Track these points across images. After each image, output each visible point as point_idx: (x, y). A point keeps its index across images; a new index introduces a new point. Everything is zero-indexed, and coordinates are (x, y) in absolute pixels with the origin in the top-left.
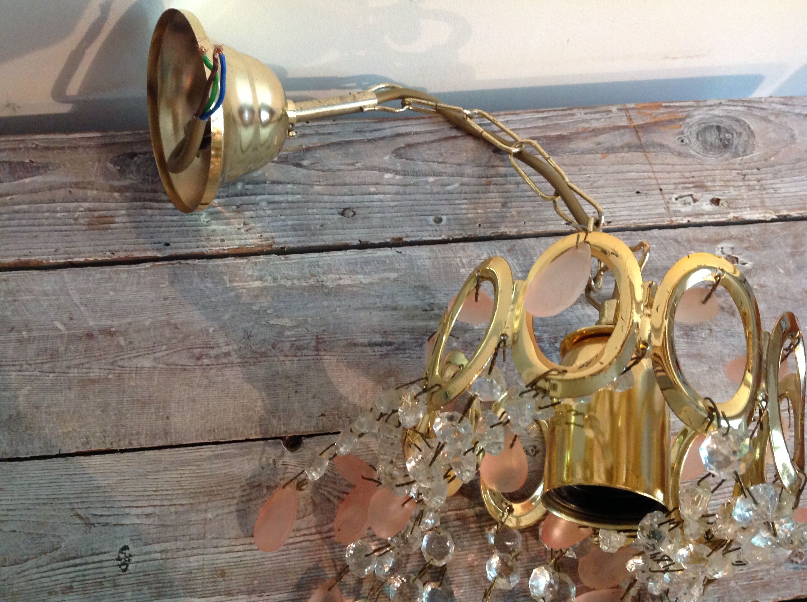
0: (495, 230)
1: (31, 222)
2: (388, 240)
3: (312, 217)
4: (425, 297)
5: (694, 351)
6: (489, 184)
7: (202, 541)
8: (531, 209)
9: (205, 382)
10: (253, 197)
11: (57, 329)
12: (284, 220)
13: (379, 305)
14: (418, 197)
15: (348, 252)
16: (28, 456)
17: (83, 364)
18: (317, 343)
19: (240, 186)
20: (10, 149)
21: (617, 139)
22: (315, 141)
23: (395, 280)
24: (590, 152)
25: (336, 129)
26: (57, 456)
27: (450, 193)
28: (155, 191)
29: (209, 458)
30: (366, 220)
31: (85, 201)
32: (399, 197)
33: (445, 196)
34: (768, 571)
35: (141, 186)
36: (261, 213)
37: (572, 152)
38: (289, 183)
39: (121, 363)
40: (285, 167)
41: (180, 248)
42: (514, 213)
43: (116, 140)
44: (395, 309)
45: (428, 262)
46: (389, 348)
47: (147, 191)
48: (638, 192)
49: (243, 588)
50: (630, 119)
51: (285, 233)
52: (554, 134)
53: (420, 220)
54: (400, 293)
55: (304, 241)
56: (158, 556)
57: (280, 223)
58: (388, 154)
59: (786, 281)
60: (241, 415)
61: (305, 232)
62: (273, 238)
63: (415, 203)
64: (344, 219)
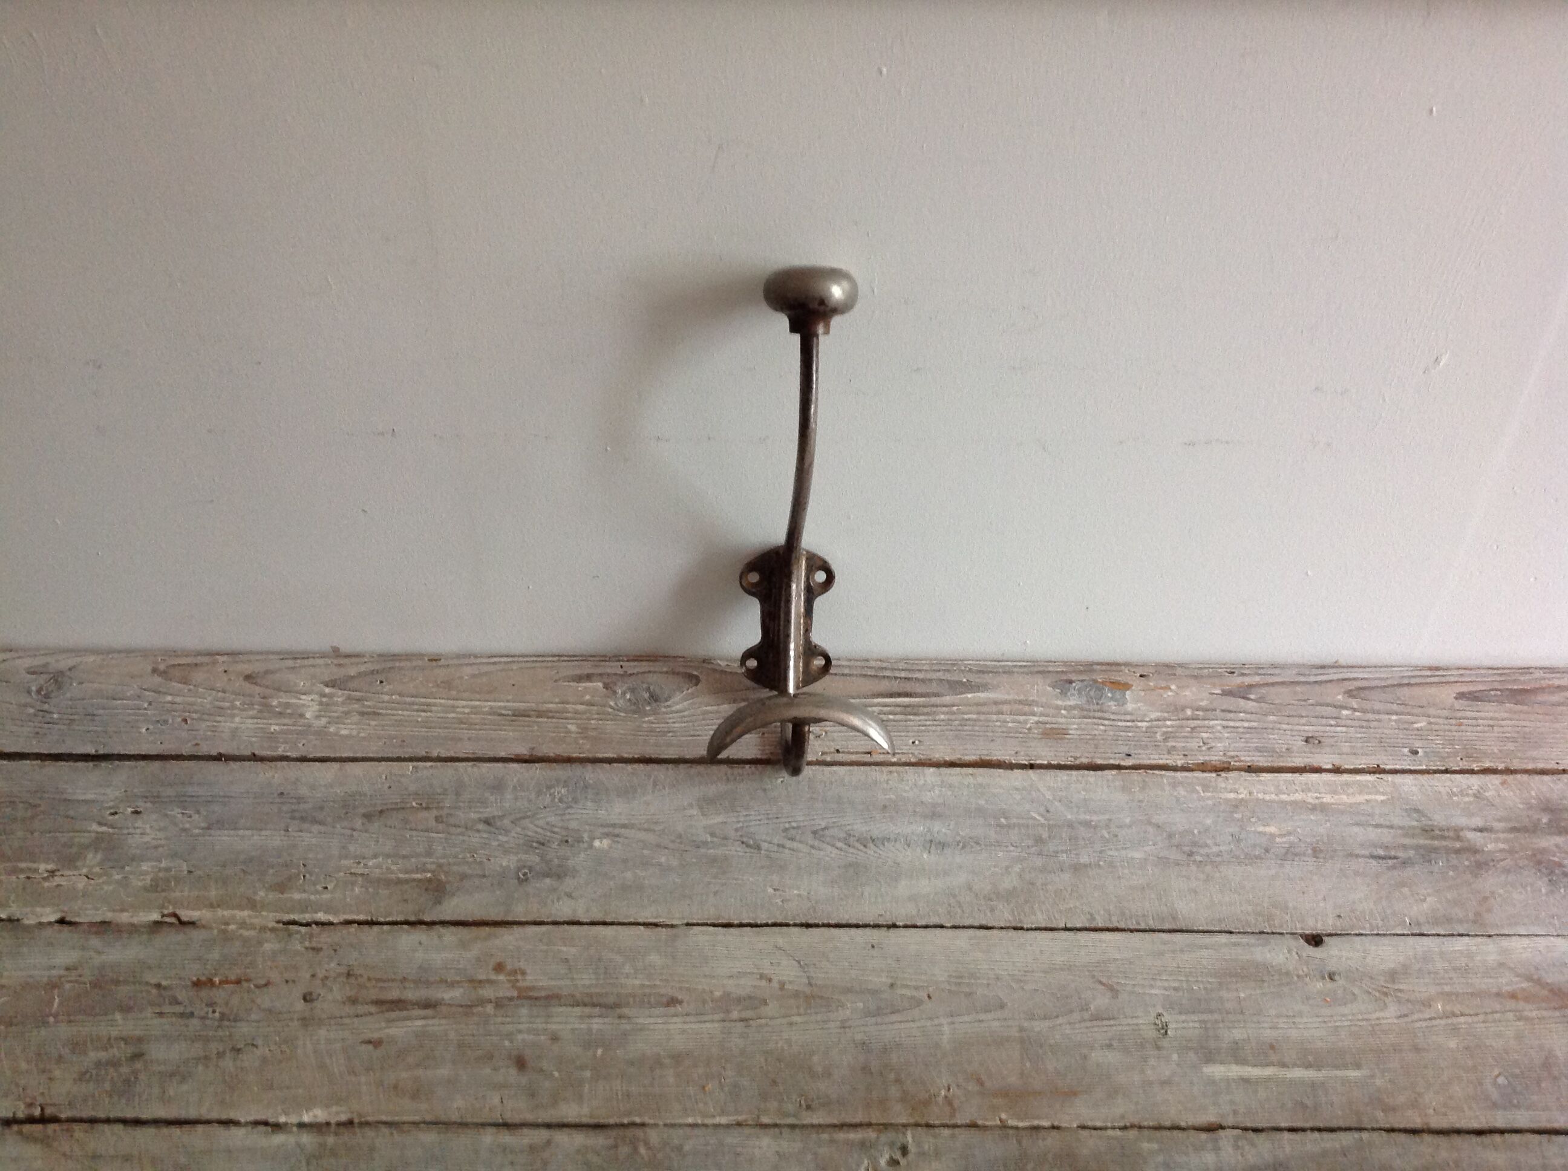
0: (1479, 764)
1: (983, 729)
2: (1366, 767)
3: (1274, 742)
4: (1420, 819)
6: (1460, 725)
7: (1240, 1017)
8: (1512, 748)
9: (1202, 876)
10: (1207, 722)
11: (1035, 819)
12: (1246, 743)
13: (1372, 823)
14: (1386, 731)
15: (1324, 775)
16: (1033, 926)
17: (1070, 850)
18: (1314, 850)
20: (944, 670)
22: (1257, 679)
23: (1383, 802)
24: (1562, 704)
25: (1277, 671)
26: (1062, 929)
27: (1418, 730)
28: (1103, 712)
29: (1226, 945)
30: (1334, 748)
33: (1416, 732)
35: (1087, 707)
36: (1219, 735)
37: (1543, 704)
38: (1240, 712)
39: (1111, 853)
41: (1143, 759)
42: (1496, 751)
43: (1050, 669)
44: (1391, 827)
45: (1414, 788)
46: (1395, 861)
47: (1094, 711)
49: (1298, 1062)
51: (1250, 754)
52: (1516, 686)
53: (1394, 751)
54: (1392, 815)
55: (1272, 761)
56: (1197, 1025)
57: (1242, 745)
58: (1339, 694)
60: (1250, 908)
61: (1271, 754)
62: (1237, 756)
63: (1383, 736)
64: (1310, 746)
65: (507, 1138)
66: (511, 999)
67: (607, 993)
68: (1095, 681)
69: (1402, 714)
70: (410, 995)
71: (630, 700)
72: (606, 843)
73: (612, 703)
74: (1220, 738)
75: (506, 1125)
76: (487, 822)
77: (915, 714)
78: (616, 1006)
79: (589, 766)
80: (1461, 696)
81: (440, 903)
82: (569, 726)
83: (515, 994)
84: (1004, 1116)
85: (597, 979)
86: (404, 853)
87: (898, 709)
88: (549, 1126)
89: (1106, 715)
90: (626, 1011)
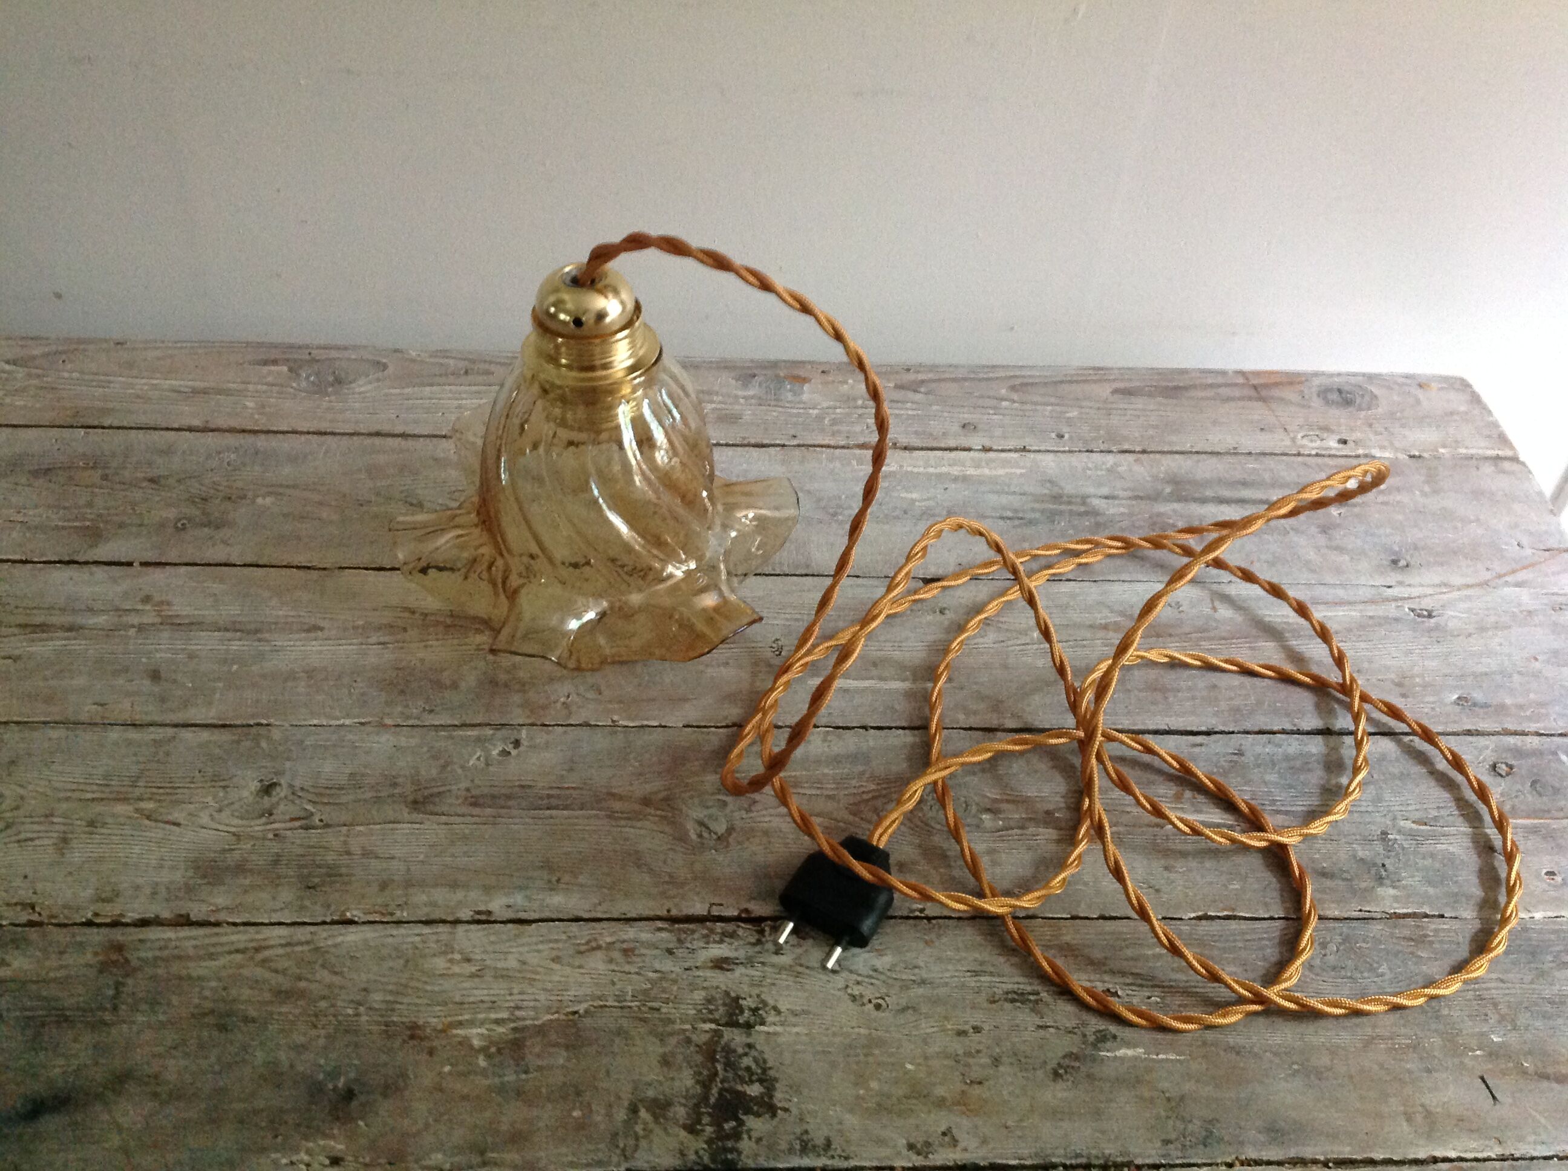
0: (1119, 446)
5: (1334, 544)
6: (1110, 414)
8: (1153, 435)
9: (841, 532)
19: (860, 402)
21: (1237, 393)
22: (930, 376)
23: (1022, 475)
24: (1208, 398)
25: (951, 369)
27: (1069, 418)
28: (777, 401)
31: (712, 402)
34: (1433, 709)
35: (765, 397)
37: (1192, 398)
40: (903, 392)
41: (808, 439)
42: (1137, 436)
43: (738, 365)
44: (1024, 494)
48: (1262, 429)
50: (1247, 379)
52: (1170, 384)
59: (1421, 500)
65: (133, 734)
66: (153, 625)
67: (250, 622)
68: (777, 376)
69: (1057, 405)
70: (56, 619)
71: (313, 382)
72: (269, 500)
73: (294, 385)
75: (134, 725)
76: (152, 480)
78: (257, 631)
79: (263, 437)
80: (1116, 391)
81: (96, 546)
82: (248, 403)
83: (158, 620)
84: (615, 718)
85: (242, 610)
86: (67, 505)
88: (176, 726)
89: (780, 404)
90: (267, 636)
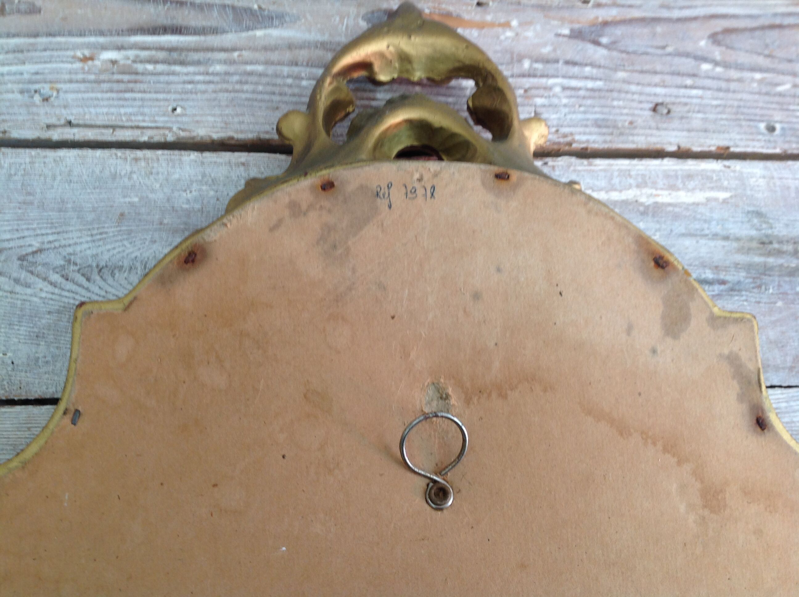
2: (713, 149)
3: (618, 111)
4: (761, 226)
10: (543, 81)
12: (585, 112)
13: (707, 232)
14: (745, 96)
15: (665, 160)
30: (684, 121)
32: (721, 95)
33: (777, 98)
36: (555, 101)
38: (586, 65)
45: (762, 182)
46: (722, 287)
51: (587, 130)
53: (749, 126)
54: (731, 220)
55: (610, 142)
57: (580, 116)
58: (703, 38)
61: (610, 130)
62: (572, 134)
63: (742, 104)
64: (658, 117)
74: (556, 106)
77: (182, 63)
87: (161, 55)
